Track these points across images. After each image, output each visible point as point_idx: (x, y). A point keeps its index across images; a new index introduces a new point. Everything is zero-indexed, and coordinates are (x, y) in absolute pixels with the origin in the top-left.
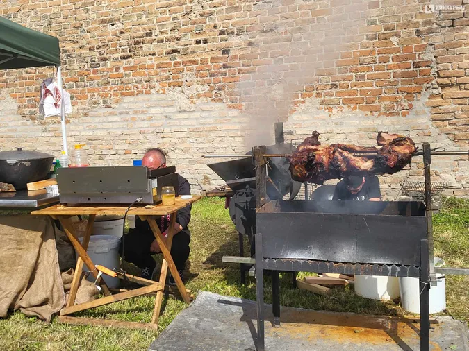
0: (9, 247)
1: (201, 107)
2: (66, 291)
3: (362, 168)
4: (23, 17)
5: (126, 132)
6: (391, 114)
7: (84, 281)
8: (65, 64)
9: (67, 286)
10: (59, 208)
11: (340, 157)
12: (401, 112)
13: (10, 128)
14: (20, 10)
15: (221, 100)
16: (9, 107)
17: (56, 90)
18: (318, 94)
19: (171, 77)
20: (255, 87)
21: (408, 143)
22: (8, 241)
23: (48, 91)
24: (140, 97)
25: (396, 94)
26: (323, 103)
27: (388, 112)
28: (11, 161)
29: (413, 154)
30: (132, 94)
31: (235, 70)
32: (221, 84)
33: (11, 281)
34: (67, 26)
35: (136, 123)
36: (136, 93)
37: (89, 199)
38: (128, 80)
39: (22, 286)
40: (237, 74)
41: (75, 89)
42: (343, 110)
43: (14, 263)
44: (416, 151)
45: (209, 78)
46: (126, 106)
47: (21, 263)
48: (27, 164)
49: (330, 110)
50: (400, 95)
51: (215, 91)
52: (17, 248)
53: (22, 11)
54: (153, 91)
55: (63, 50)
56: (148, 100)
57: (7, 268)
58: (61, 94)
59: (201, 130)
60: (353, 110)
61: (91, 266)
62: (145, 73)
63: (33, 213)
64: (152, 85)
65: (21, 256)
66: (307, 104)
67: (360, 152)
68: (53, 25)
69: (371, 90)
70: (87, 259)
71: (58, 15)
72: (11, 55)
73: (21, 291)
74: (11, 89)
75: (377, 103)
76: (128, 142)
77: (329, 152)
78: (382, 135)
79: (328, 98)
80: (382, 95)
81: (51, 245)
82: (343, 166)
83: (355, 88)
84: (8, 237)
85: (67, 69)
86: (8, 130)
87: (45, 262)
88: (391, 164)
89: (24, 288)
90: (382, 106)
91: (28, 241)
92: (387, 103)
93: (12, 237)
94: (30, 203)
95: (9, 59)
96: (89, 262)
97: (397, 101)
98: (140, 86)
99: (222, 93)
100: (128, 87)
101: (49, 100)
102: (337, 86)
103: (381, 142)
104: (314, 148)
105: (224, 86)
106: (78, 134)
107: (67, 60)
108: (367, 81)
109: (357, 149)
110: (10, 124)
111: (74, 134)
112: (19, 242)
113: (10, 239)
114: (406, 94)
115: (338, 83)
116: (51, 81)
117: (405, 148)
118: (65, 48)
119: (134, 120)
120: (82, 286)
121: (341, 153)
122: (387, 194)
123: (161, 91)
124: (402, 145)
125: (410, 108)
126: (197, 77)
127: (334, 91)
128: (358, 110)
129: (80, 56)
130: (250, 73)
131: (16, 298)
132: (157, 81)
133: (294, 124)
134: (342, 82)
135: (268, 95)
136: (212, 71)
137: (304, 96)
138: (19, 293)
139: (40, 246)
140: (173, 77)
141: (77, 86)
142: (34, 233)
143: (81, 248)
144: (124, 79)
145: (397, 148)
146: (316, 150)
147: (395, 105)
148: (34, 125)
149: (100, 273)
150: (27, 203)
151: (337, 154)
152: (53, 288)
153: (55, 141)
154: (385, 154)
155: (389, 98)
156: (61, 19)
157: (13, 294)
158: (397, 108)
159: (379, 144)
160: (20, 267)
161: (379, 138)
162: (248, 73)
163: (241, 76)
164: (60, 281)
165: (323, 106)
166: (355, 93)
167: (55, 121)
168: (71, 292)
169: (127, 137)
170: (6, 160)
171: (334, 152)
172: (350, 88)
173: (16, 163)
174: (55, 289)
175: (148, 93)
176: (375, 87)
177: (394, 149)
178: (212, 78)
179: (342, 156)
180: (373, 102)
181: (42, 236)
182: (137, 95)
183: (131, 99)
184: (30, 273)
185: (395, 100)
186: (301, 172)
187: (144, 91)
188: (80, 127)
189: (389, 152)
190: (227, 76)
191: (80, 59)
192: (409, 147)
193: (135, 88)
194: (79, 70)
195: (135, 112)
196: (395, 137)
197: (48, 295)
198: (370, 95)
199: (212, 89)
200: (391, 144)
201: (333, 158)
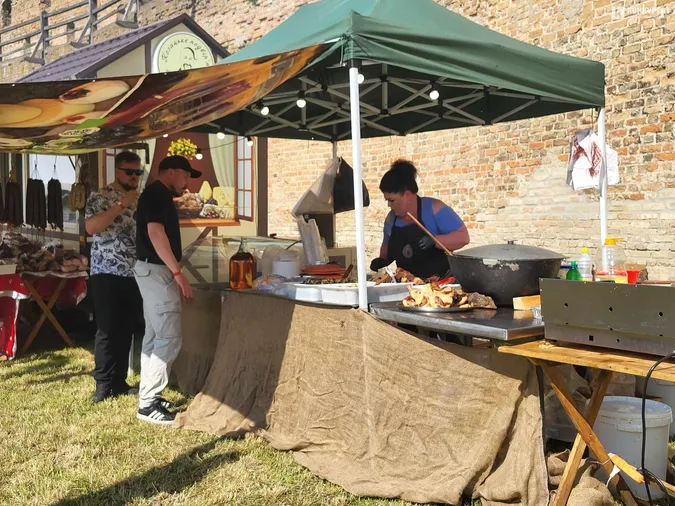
0: (473, 396)
2: (552, 487)
4: (585, 39)
7: (585, 478)
8: (642, 105)
9: (554, 480)
10: (543, 346)
13: (554, 206)
14: (581, 29)
16: (555, 174)
17: (595, 147)
22: (472, 385)
23: (581, 150)
28: (490, 261)
33: (471, 451)
34: (649, 45)
37: (591, 338)
39: (483, 464)
41: (655, 143)
43: (477, 423)
47: (486, 426)
48: (514, 267)
52: (484, 401)
53: (584, 30)
55: (640, 82)
57: (468, 429)
58: (602, 153)
61: (600, 453)
63: (502, 349)
65: (488, 414)
68: (628, 44)
70: (592, 440)
71: (637, 29)
72: (533, 98)
73: (483, 470)
74: (560, 147)
81: (532, 404)
84: (472, 380)
85: (644, 113)
86: (552, 209)
87: (522, 432)
89: (487, 466)
91: (499, 391)
93: (478, 381)
94: (498, 333)
95: (529, 104)
96: (597, 447)
101: (583, 163)
106: (655, 216)
107: (646, 99)
110: (556, 200)
111: (649, 216)
112: (487, 391)
113: (475, 385)
116: (588, 133)
118: (643, 80)
120: (581, 485)
129: (668, 90)
131: (474, 480)
138: (479, 474)
139: (517, 404)
141: (659, 139)
142: (510, 380)
143: (582, 420)
148: (588, 202)
149: (616, 471)
150: (494, 332)
152: (529, 477)
153: (618, 227)
156: (641, 35)
157: (469, 474)
160: (485, 432)
164: (541, 469)
167: (620, 195)
168: (558, 491)
170: (481, 260)
173: (497, 266)
174: (533, 481)
181: (521, 388)
184: (498, 445)
188: (661, 206)
191: (667, 95)
194: (663, 113)
197: (520, 488)
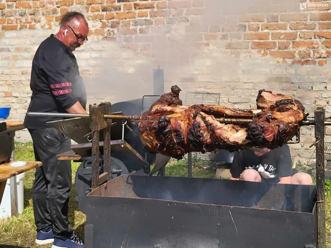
1: (92, 46)
3: (232, 140)
5: (6, 71)
6: (307, 62)
11: (202, 124)
12: (317, 60)
15: (113, 39)
18: (223, 36)
19: (59, 10)
20: (153, 25)
21: (295, 108)
24: (24, 32)
25: (313, 39)
26: (229, 46)
27: (303, 60)
29: (301, 123)
30: (14, 28)
31: (130, 5)
32: (115, 20)
35: (18, 62)
36: (19, 27)
38: (10, 12)
40: (133, 10)
42: (252, 56)
44: (305, 119)
45: (101, 13)
46: (7, 41)
49: (238, 55)
50: (318, 40)
51: (107, 29)
54: (38, 25)
56: (33, 36)
59: (91, 73)
60: (263, 55)
62: (29, 5)
64: (37, 18)
66: (211, 47)
67: (231, 117)
69: (285, 34)
75: (291, 49)
76: (8, 83)
77: (189, 116)
78: (263, 94)
79: (234, 40)
80: (297, 40)
82: (207, 137)
83: (266, 31)
88: (269, 136)
90: (297, 52)
92: (302, 49)
97: (314, 48)
98: (23, 20)
99: (115, 30)
100: (10, 20)
102: (246, 27)
103: (261, 105)
104: (169, 108)
105: (118, 23)
108: (280, 22)
109: (228, 112)
114: (324, 39)
115: (247, 24)
117: (290, 115)
119: (16, 58)
121: (204, 118)
122: (298, 155)
123: (47, 26)
124: (288, 110)
125: (328, 56)
126: (88, 12)
127: (242, 34)
128: (268, 57)
130: (148, 8)
132: (43, 14)
133: (197, 70)
134: (252, 23)
135: (168, 35)
136: (105, 4)
137: (208, 37)
140: (61, 10)
144: (6, 10)
145: (278, 115)
146: (172, 112)
147: (312, 52)
151: (199, 119)
154: (261, 123)
155: (304, 44)
158: (314, 55)
159: (259, 108)
161: (260, 98)
162: (146, 8)
163: (137, 11)
165: (229, 51)
166: (266, 36)
169: (7, 78)
171: (195, 117)
172: (260, 31)
175: (32, 28)
176: (289, 31)
177: (274, 116)
178: (105, 13)
179: (206, 122)
180: (286, 48)
182: (20, 29)
183: (13, 34)
185: (311, 46)
186: (151, 142)
187: (28, 25)
189: (268, 120)
190: (122, 11)
192: (296, 114)
193: (18, 21)
195: (18, 50)
196: (279, 98)
198: (283, 39)
199: (104, 26)
200: (272, 108)
201: (193, 125)
